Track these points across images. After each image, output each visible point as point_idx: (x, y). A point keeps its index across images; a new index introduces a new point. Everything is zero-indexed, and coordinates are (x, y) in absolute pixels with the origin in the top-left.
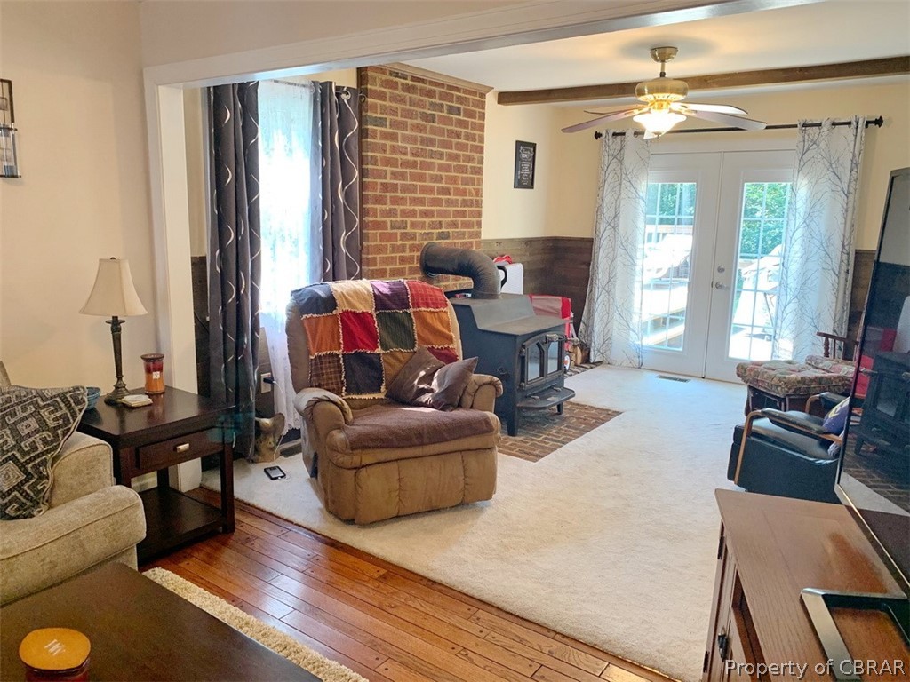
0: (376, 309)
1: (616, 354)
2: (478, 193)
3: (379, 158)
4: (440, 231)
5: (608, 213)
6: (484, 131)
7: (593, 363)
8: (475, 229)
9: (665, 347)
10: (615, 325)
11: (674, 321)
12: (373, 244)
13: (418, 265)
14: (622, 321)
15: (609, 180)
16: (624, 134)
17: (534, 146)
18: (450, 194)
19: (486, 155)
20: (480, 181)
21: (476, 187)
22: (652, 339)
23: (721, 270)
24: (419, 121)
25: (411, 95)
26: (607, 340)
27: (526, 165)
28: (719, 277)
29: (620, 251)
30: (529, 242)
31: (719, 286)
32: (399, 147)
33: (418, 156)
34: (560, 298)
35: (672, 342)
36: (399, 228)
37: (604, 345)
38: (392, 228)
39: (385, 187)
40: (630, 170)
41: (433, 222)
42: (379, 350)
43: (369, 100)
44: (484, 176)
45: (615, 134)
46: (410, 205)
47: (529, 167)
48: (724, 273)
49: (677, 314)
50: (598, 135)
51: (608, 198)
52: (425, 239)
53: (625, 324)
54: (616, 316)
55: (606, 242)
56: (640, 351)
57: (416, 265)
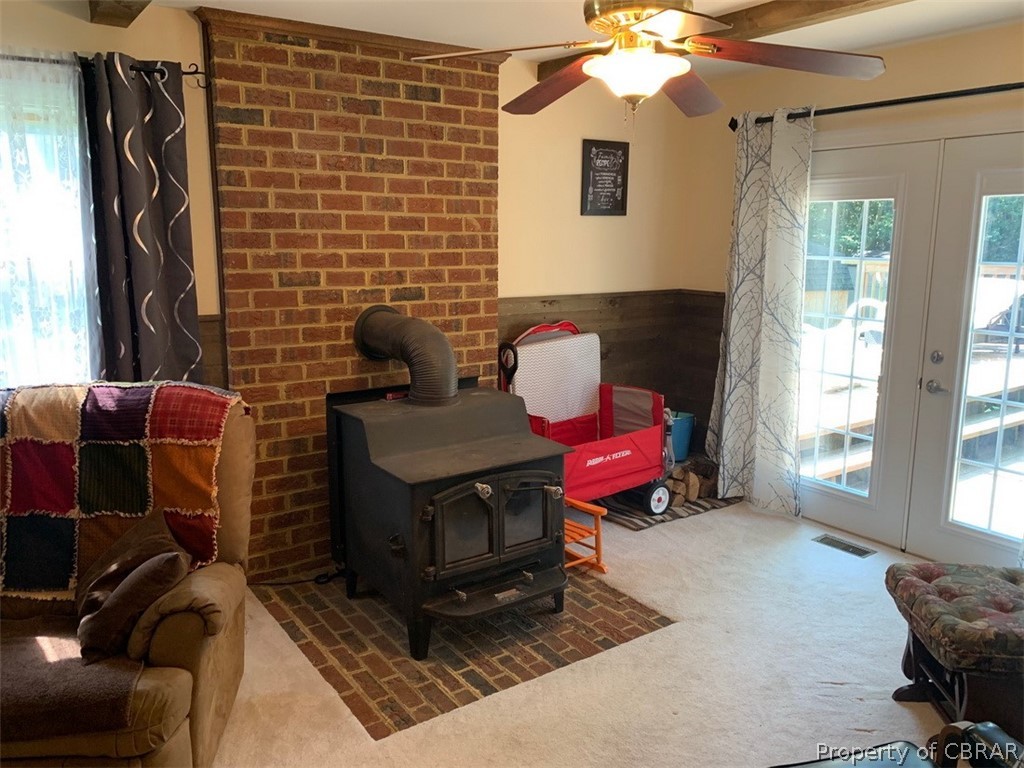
0: (82, 438)
1: (760, 489)
2: (490, 225)
3: (247, 174)
4: (400, 287)
5: (746, 253)
6: (497, 126)
7: (723, 499)
8: (484, 281)
9: (843, 486)
10: (759, 440)
11: (856, 442)
12: (239, 311)
13: (350, 341)
14: (768, 435)
15: (749, 197)
16: (770, 119)
17: (624, 147)
18: (421, 228)
19: (503, 164)
20: (492, 207)
21: (482, 215)
22: (820, 469)
23: (937, 359)
24: (341, 112)
25: (318, 71)
26: (748, 463)
27: (607, 178)
28: (932, 372)
29: (766, 317)
30: (616, 300)
31: (934, 389)
32: (296, 155)
33: (342, 169)
34: (649, 393)
35: (854, 477)
36: (300, 284)
37: (746, 471)
38: (282, 284)
39: (264, 220)
40: (782, 179)
41: (380, 273)
42: (75, 513)
43: (218, 81)
44: (500, 199)
45: (759, 121)
46: (325, 246)
47: (614, 182)
48: (943, 364)
49: (861, 429)
50: (733, 124)
51: (747, 228)
52: (366, 301)
53: (774, 441)
54: (760, 427)
55: (744, 302)
56: (796, 489)
57: (344, 341)
